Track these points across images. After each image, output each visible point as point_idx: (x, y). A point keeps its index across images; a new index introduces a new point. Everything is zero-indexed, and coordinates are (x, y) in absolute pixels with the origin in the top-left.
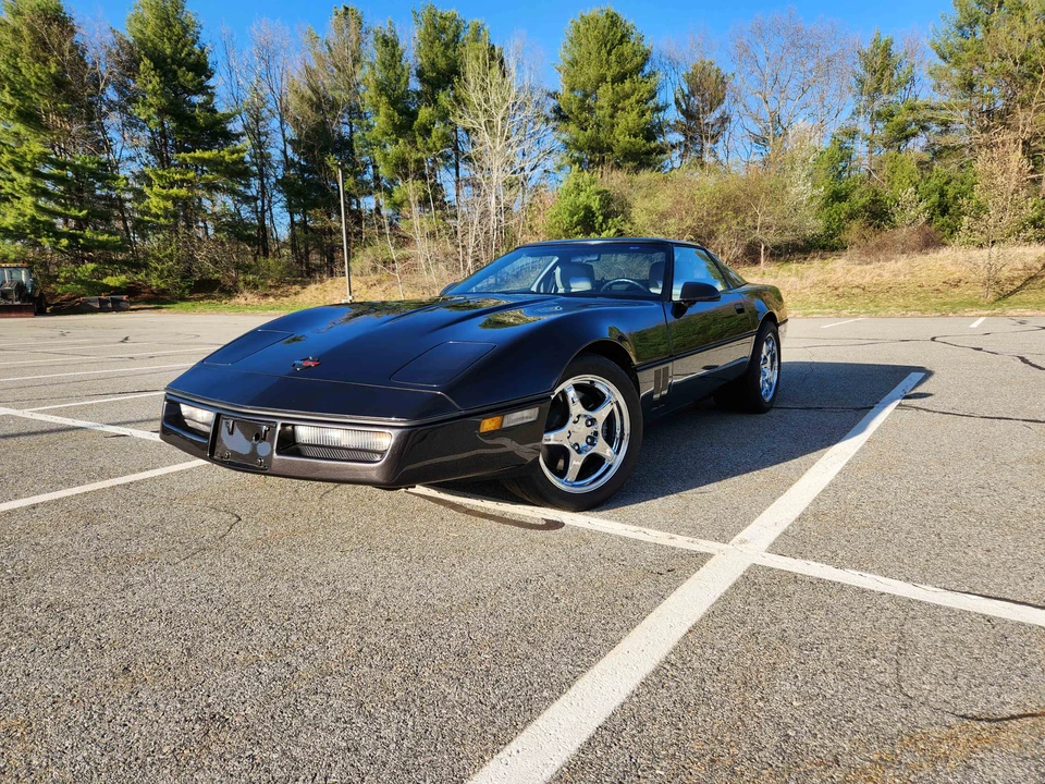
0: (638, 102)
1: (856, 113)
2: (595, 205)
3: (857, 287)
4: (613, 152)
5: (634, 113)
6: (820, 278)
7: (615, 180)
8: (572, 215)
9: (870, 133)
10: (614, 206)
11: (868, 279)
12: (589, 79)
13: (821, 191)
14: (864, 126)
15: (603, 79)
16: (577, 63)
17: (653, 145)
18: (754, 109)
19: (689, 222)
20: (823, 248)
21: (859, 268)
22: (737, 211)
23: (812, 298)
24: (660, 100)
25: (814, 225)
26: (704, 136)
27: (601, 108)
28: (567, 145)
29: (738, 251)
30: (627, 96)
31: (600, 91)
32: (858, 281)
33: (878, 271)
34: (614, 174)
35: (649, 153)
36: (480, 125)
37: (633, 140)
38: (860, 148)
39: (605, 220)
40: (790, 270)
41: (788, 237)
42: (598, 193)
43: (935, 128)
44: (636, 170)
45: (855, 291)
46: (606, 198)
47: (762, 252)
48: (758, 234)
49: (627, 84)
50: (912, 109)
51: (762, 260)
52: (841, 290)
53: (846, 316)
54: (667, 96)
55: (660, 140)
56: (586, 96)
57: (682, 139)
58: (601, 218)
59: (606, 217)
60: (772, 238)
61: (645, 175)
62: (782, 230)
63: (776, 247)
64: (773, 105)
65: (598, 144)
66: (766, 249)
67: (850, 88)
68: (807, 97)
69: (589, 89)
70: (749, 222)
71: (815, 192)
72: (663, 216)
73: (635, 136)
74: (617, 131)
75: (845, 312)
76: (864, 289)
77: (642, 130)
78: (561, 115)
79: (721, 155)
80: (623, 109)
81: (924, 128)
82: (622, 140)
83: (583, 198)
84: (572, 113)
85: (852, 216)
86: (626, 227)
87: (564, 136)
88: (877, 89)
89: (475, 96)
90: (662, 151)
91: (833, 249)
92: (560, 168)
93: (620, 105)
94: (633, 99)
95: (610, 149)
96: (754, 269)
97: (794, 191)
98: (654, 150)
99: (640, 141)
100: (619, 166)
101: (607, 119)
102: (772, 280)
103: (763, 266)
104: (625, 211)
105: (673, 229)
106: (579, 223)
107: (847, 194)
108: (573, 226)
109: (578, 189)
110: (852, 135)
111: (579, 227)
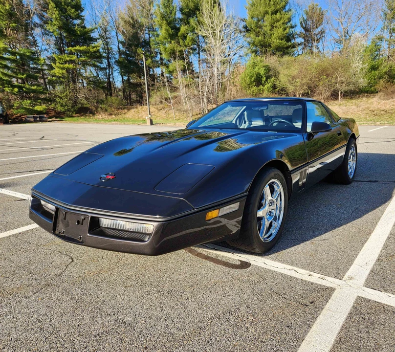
0: (283, 24)
1: (383, 29)
2: (262, 72)
3: (383, 111)
4: (271, 47)
5: (281, 29)
6: (366, 106)
7: (272, 61)
8: (251, 77)
9: (389, 38)
10: (271, 73)
11: (388, 107)
12: (260, 13)
13: (367, 66)
14: (386, 35)
15: (266, 13)
16: (254, 5)
17: (290, 44)
18: (336, 27)
19: (305, 81)
20: (367, 92)
21: (384, 101)
22: (327, 75)
23: (362, 116)
24: (293, 23)
25: (363, 82)
26: (313, 39)
27: (266, 26)
28: (249, 43)
29: (328, 94)
30: (278, 21)
31: (265, 18)
32: (383, 108)
33: (392, 103)
34: (272, 57)
35: (288, 48)
36: (209, 34)
37: (280, 41)
38: (384, 46)
39: (266, 80)
40: (352, 103)
41: (352, 87)
42: (264, 67)
44: (282, 56)
45: (382, 112)
46: (268, 69)
47: (340, 94)
48: (338, 86)
49: (278, 15)
51: (340, 97)
52: (375, 112)
53: (378, 125)
54: (296, 21)
55: (293, 41)
56: (259, 21)
57: (303, 41)
58: (265, 78)
59: (268, 78)
60: (344, 88)
61: (286, 58)
62: (348, 84)
63: (346, 92)
64: (345, 25)
65: (264, 43)
66: (341, 93)
67: (381, 17)
68: (360, 22)
69: (260, 17)
70: (333, 81)
71: (364, 66)
72: (294, 78)
73: (282, 40)
74: (273, 37)
75: (378, 123)
76: (386, 112)
77: (285, 37)
78: (247, 29)
79: (321, 49)
80: (276, 27)
82: (275, 41)
83: (256, 69)
84: (252, 28)
85: (380, 78)
86: (277, 83)
87: (249, 40)
89: (207, 21)
90: (294, 47)
91: (372, 92)
92: (246, 55)
93: (275, 25)
94: (281, 22)
95: (270, 46)
96: (336, 102)
97: (354, 66)
98: (290, 46)
99: (284, 42)
100: (274, 54)
101: (269, 32)
102: (344, 107)
103: (340, 100)
104: (276, 75)
105: (299, 84)
106: (254, 81)
107: (378, 67)
108: (251, 83)
109: (254, 65)
110: (381, 39)
111: (254, 83)
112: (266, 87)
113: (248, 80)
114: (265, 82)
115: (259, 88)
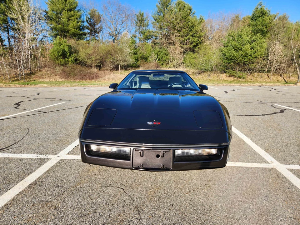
0: (76, 19)
1: (136, 31)
2: (67, 49)
4: (69, 33)
5: (76, 22)
7: (72, 42)
8: (58, 52)
9: (139, 36)
10: (73, 50)
12: (59, 8)
13: (132, 51)
14: (138, 34)
15: (64, 9)
16: (53, 2)
18: (109, 25)
19: (98, 58)
22: (112, 55)
24: (82, 19)
25: (131, 61)
26: (96, 32)
27: (63, 18)
28: (52, 29)
29: (113, 67)
30: (73, 16)
31: (63, 13)
35: (81, 35)
36: (19, 17)
37: (76, 30)
38: (138, 41)
39: (70, 55)
41: (125, 64)
42: (67, 46)
43: (154, 38)
46: (70, 47)
47: (119, 67)
48: (118, 62)
49: (72, 12)
50: (149, 32)
51: (120, 69)
54: (84, 18)
55: (83, 31)
56: (57, 14)
59: (71, 53)
60: (122, 63)
62: (124, 61)
63: (123, 66)
64: (115, 26)
65: (64, 29)
66: (120, 66)
67: (134, 24)
68: (123, 25)
69: (58, 11)
70: (115, 59)
72: (90, 55)
73: (76, 29)
74: (70, 26)
77: (78, 28)
78: (48, 18)
80: (71, 20)
81: (152, 37)
82: (72, 30)
83: (62, 47)
84: (53, 18)
86: (78, 57)
87: (51, 26)
88: (140, 25)
89: (16, 7)
92: (51, 36)
93: (70, 19)
94: (75, 17)
95: (68, 32)
96: (118, 72)
99: (78, 31)
100: (73, 38)
101: (66, 22)
102: (124, 75)
103: (120, 71)
104: (77, 52)
105: (94, 59)
106: (61, 55)
107: (137, 52)
108: (59, 56)
109: (60, 44)
110: (135, 37)
111: (61, 56)
112: (70, 59)
113: (56, 54)
114: (69, 57)
115: (65, 60)
